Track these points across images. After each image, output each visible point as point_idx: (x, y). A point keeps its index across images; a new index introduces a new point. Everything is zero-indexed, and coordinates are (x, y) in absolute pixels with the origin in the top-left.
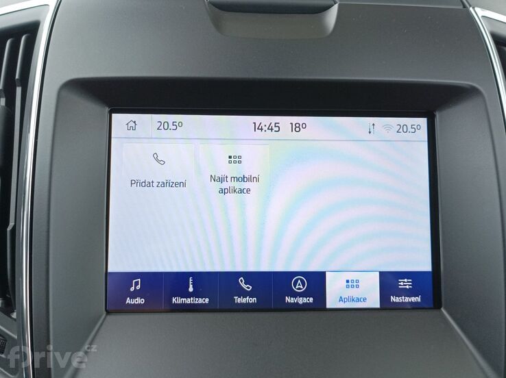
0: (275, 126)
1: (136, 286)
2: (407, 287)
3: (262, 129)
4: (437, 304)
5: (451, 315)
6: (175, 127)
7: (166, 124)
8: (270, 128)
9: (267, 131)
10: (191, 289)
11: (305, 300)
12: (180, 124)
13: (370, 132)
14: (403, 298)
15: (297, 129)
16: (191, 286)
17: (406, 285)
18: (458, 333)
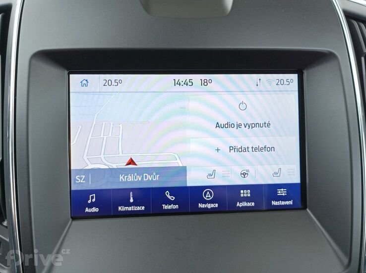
0: (190, 82)
2: (283, 194)
3: (180, 84)
4: (305, 208)
5: (314, 214)
6: (116, 84)
7: (110, 81)
8: (186, 83)
9: (184, 85)
10: (132, 200)
11: (212, 206)
12: (120, 81)
13: (257, 85)
14: (280, 202)
15: (206, 84)
16: (132, 198)
17: (282, 193)
18: (319, 227)
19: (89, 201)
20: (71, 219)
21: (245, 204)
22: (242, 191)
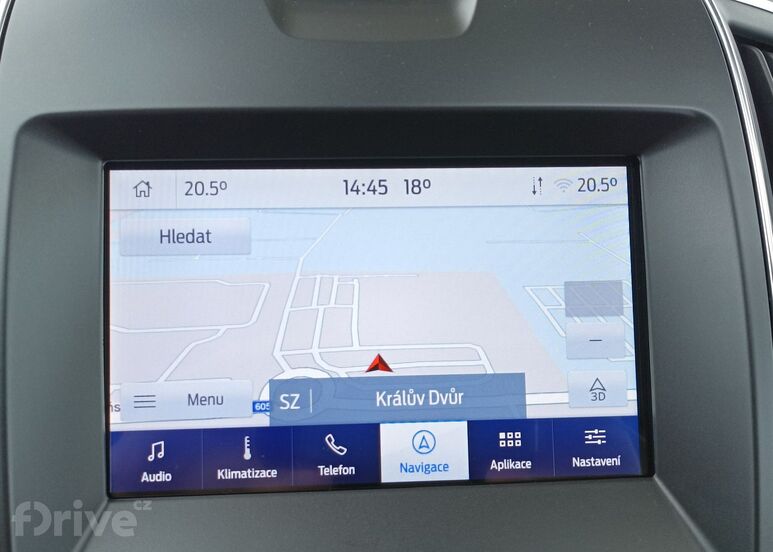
0: (380, 186)
1: (157, 452)
2: (599, 442)
3: (358, 191)
4: (649, 472)
5: (669, 487)
6: (214, 191)
7: (200, 185)
8: (372, 188)
9: (367, 193)
10: (247, 455)
12: (223, 186)
13: (534, 192)
14: (592, 460)
15: (416, 190)
16: (247, 451)
17: (597, 439)
18: (680, 516)
19: (151, 458)
20: (106, 498)
21: (508, 465)
22: (502, 435)
